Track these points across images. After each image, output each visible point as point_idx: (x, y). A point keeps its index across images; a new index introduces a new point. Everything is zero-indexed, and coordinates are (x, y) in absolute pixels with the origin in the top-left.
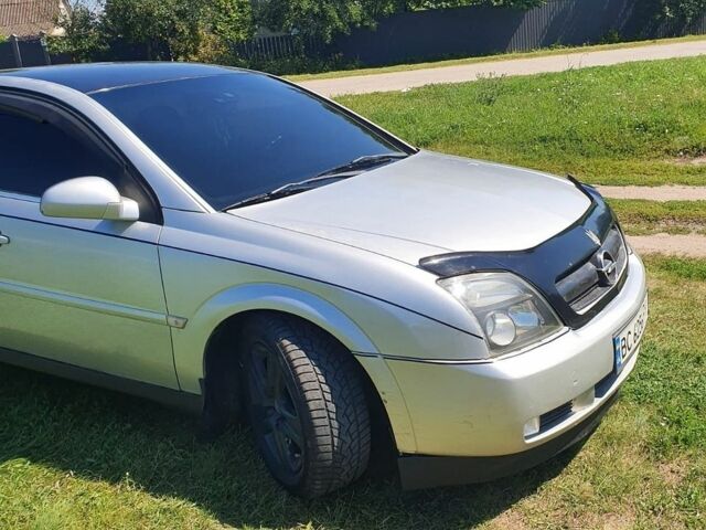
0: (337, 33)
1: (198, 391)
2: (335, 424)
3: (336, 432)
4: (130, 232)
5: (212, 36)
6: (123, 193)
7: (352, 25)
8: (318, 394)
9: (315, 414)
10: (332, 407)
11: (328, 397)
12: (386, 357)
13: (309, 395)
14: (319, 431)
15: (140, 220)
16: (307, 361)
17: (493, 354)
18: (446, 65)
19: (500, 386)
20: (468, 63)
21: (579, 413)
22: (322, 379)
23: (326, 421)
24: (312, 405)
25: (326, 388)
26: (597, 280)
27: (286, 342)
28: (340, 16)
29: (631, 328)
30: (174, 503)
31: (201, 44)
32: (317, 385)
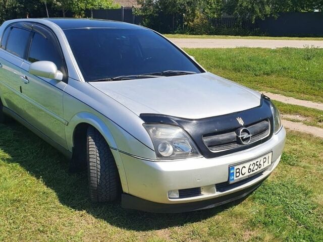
0: (258, 19)
1: (71, 151)
2: (99, 174)
3: (99, 177)
4: (58, 85)
5: (202, 14)
6: (59, 69)
7: (266, 15)
8: (95, 160)
9: (91, 168)
10: (99, 166)
11: (99, 162)
12: (120, 151)
13: (91, 160)
14: (92, 175)
15: (62, 81)
16: (95, 146)
17: (158, 158)
18: (307, 40)
19: (157, 173)
20: (318, 40)
21: (205, 195)
22: (98, 155)
23: (96, 172)
24: (91, 164)
25: (99, 159)
26: (236, 140)
27: (90, 137)
28: (260, 11)
29: (247, 165)
30: (50, 191)
31: (196, 17)
32: (95, 157)
